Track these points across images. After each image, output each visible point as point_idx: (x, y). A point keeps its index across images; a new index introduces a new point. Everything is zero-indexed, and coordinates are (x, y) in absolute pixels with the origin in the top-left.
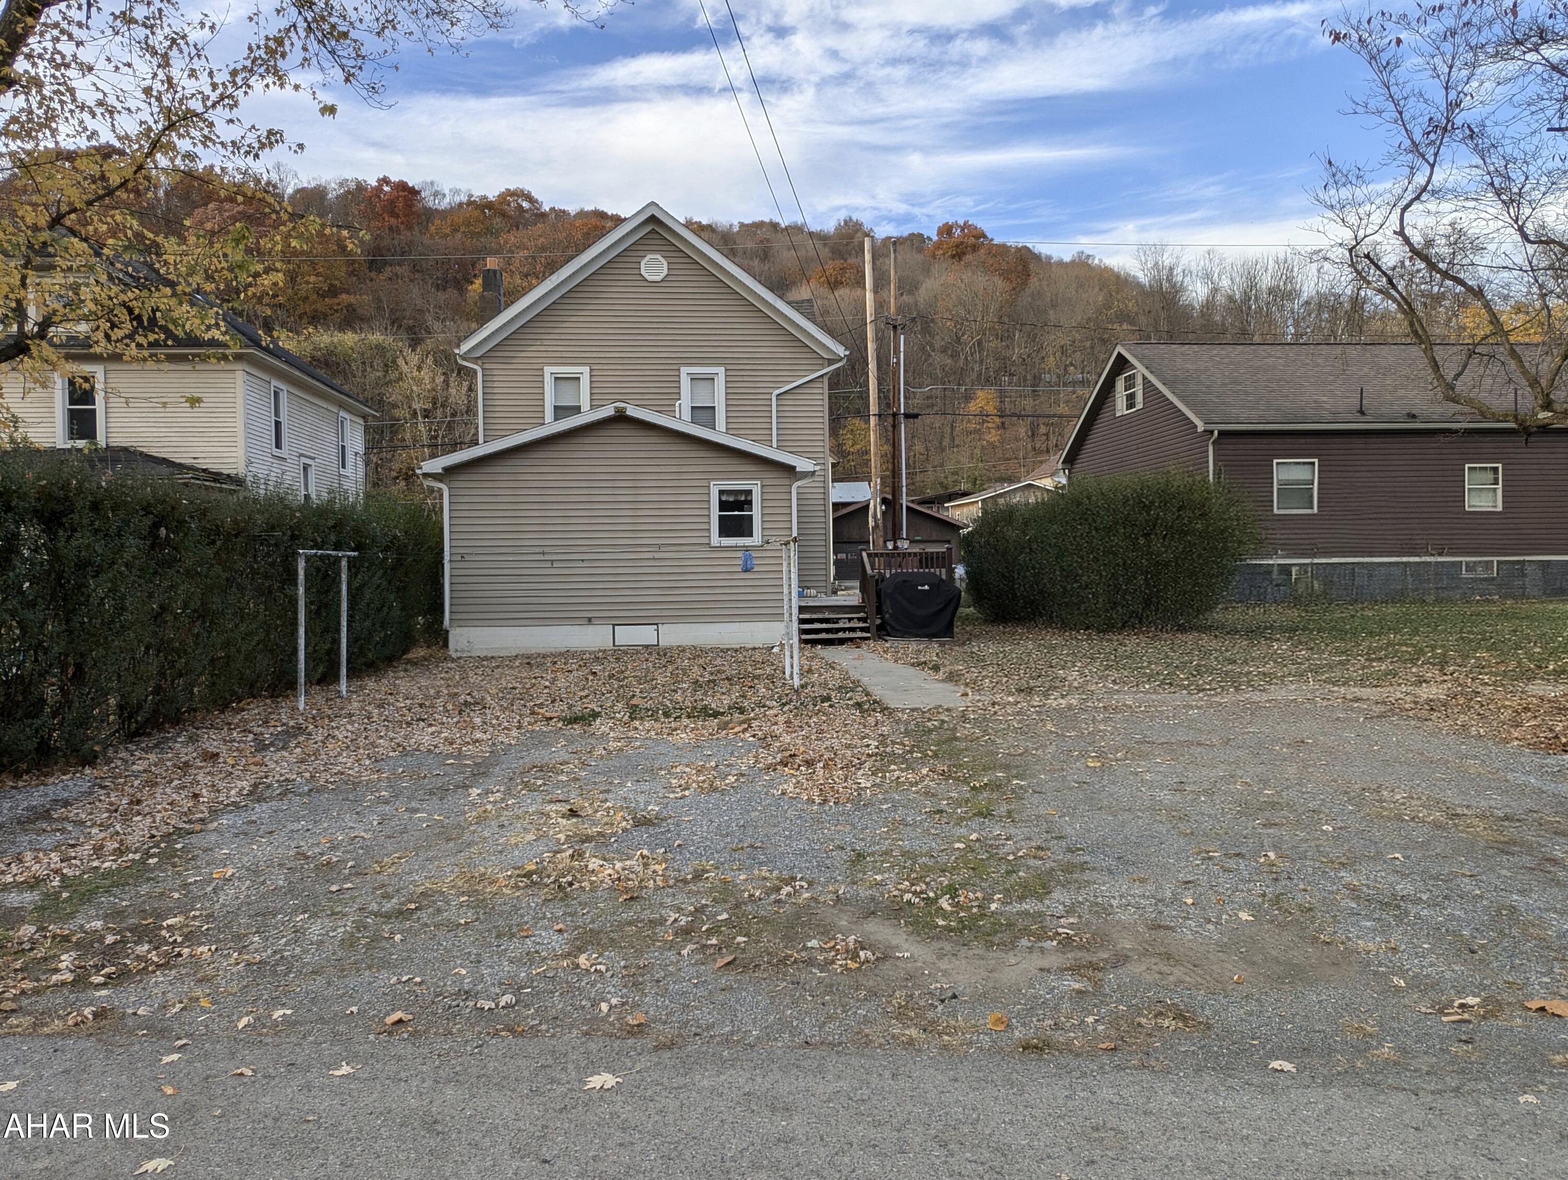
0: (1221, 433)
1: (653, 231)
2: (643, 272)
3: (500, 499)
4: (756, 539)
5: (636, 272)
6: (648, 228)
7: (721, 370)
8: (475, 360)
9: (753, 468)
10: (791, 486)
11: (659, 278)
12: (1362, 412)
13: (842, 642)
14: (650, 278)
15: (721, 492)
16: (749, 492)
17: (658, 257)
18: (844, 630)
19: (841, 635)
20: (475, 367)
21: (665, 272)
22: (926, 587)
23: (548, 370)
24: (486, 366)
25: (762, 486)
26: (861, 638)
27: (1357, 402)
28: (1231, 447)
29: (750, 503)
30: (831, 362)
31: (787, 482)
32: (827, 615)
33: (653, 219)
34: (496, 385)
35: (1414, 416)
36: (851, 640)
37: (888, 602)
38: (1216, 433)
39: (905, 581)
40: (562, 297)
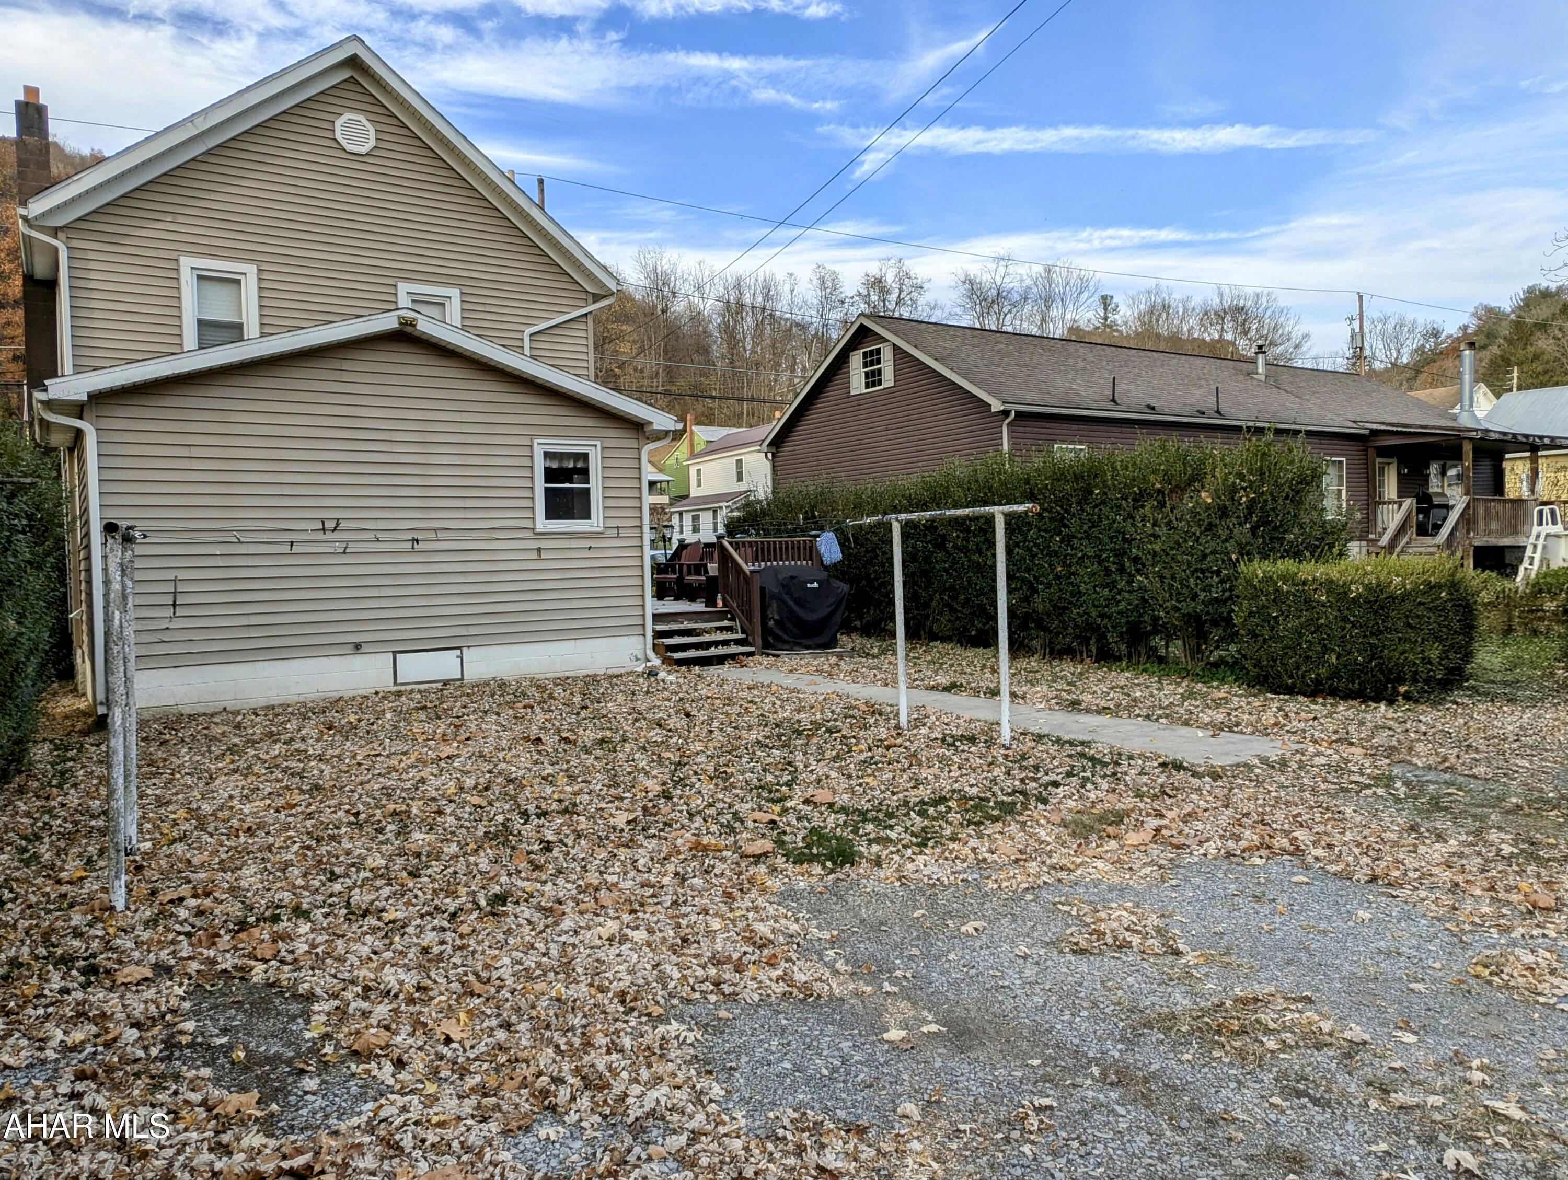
0: (1018, 414)
1: (351, 80)
2: (338, 136)
3: (195, 452)
4: (596, 522)
5: (328, 134)
6: (345, 74)
7: (455, 293)
8: (55, 232)
9: (589, 422)
10: (639, 450)
11: (363, 150)
12: (1114, 401)
13: (720, 660)
14: (349, 148)
15: (547, 455)
16: (585, 457)
17: (361, 118)
18: (716, 644)
19: (713, 651)
20: (55, 242)
21: (372, 143)
22: (816, 585)
23: (186, 263)
24: (75, 243)
25: (603, 448)
26: (743, 654)
27: (1108, 392)
28: (1022, 429)
29: (584, 473)
30: (597, 298)
31: (633, 444)
32: (686, 625)
33: (353, 62)
34: (92, 275)
35: (1153, 408)
36: (733, 657)
37: (775, 605)
38: (1013, 413)
39: (792, 578)
40: (208, 153)
